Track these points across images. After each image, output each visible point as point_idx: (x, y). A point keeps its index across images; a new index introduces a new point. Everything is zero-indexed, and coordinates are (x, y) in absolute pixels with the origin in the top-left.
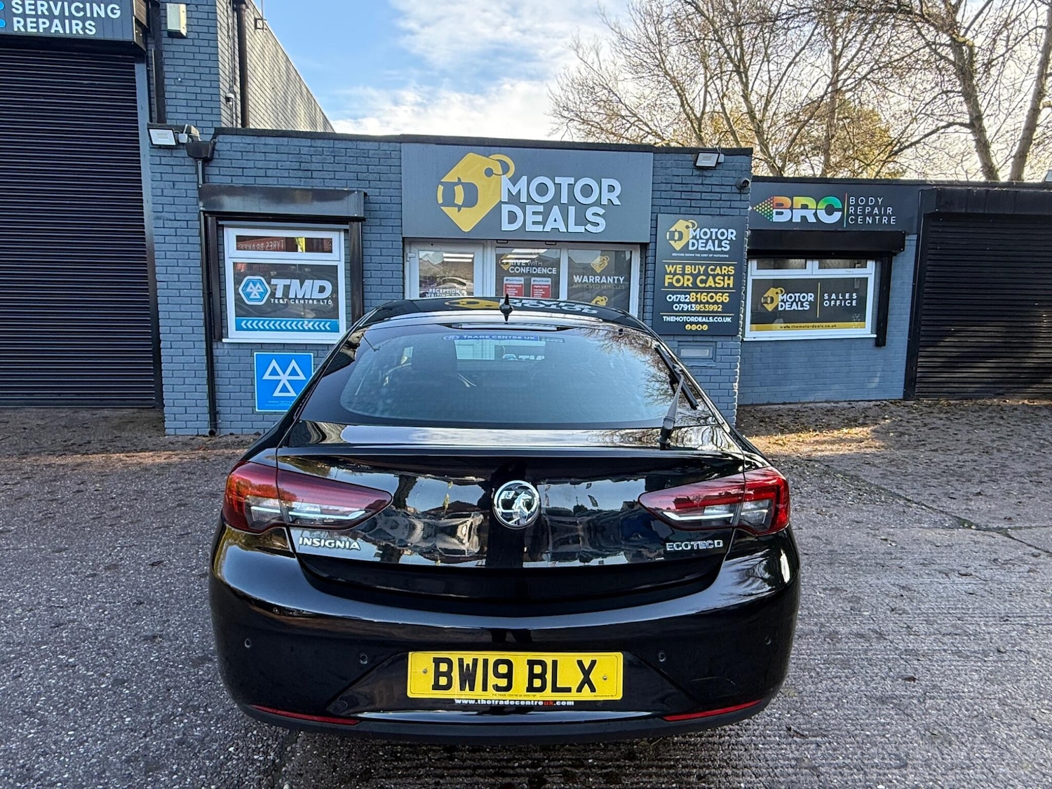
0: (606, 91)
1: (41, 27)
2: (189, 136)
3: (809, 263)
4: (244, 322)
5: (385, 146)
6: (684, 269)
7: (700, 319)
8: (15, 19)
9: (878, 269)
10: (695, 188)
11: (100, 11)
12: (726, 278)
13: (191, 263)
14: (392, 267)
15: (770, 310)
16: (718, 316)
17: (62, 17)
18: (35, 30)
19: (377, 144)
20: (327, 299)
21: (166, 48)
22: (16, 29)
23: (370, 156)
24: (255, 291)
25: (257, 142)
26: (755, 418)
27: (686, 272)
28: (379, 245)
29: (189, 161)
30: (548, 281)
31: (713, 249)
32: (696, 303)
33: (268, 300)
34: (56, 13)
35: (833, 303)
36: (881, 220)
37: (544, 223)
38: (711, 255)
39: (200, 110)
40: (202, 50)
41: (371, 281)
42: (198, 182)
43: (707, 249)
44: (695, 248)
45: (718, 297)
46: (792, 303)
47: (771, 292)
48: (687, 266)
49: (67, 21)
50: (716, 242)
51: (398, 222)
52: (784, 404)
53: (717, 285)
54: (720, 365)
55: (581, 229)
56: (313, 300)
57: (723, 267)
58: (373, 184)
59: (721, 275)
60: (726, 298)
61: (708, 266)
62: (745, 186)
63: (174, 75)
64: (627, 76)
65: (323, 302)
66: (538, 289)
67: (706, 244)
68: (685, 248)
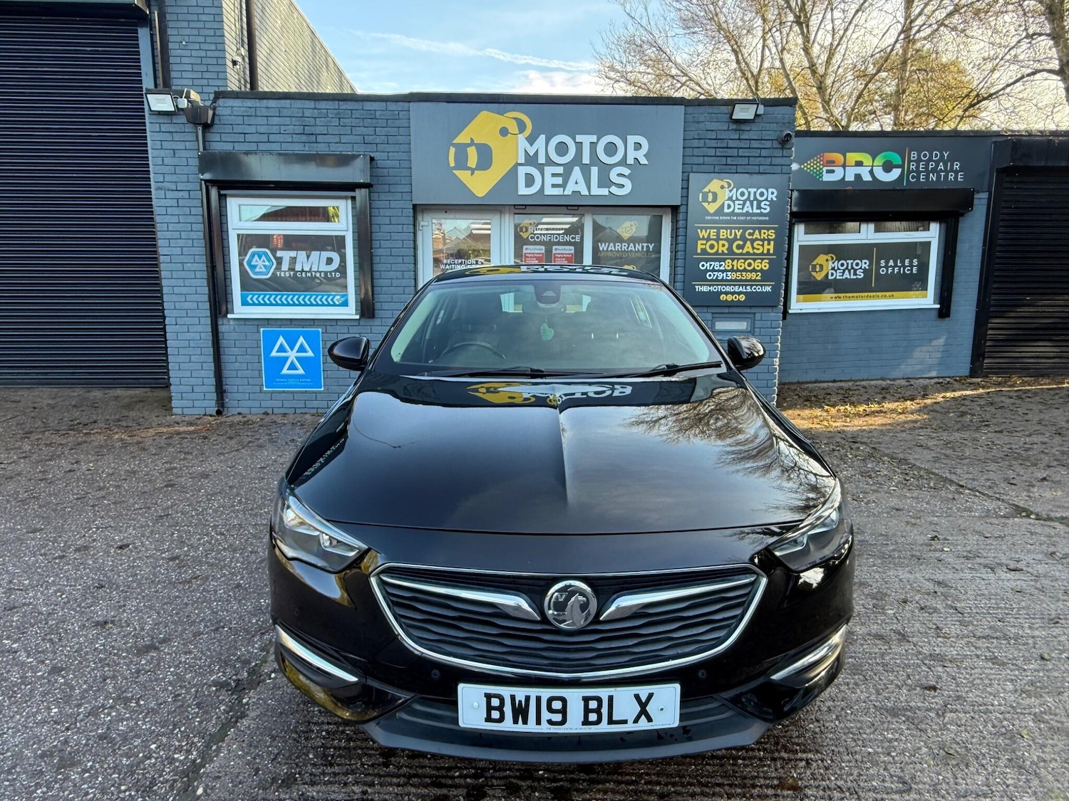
2: (189, 101)
3: (864, 226)
4: (250, 296)
5: (392, 106)
6: (718, 234)
7: (736, 289)
9: (943, 231)
10: (731, 144)
12: (766, 243)
13: (193, 235)
14: (404, 236)
15: (819, 279)
16: (757, 285)
19: (384, 104)
20: (336, 271)
21: (169, 10)
23: (377, 117)
24: (260, 263)
25: (258, 105)
26: (799, 397)
27: (721, 237)
28: (388, 213)
29: (189, 128)
30: (570, 250)
31: (751, 211)
32: (732, 270)
33: (274, 273)
35: (890, 271)
36: (946, 177)
37: (564, 186)
38: (749, 218)
39: (205, 75)
40: (206, 10)
41: (380, 252)
42: (198, 150)
43: (744, 211)
44: (731, 210)
45: (756, 265)
46: (844, 270)
47: (821, 259)
48: (722, 231)
50: (755, 203)
51: (407, 189)
52: (834, 381)
53: (755, 251)
55: (604, 192)
56: (320, 272)
57: (763, 231)
58: (381, 147)
59: (760, 240)
60: (765, 265)
61: (745, 229)
62: (788, 140)
63: (179, 38)
64: (678, 31)
65: (331, 275)
66: (560, 258)
67: (744, 205)
68: (720, 211)
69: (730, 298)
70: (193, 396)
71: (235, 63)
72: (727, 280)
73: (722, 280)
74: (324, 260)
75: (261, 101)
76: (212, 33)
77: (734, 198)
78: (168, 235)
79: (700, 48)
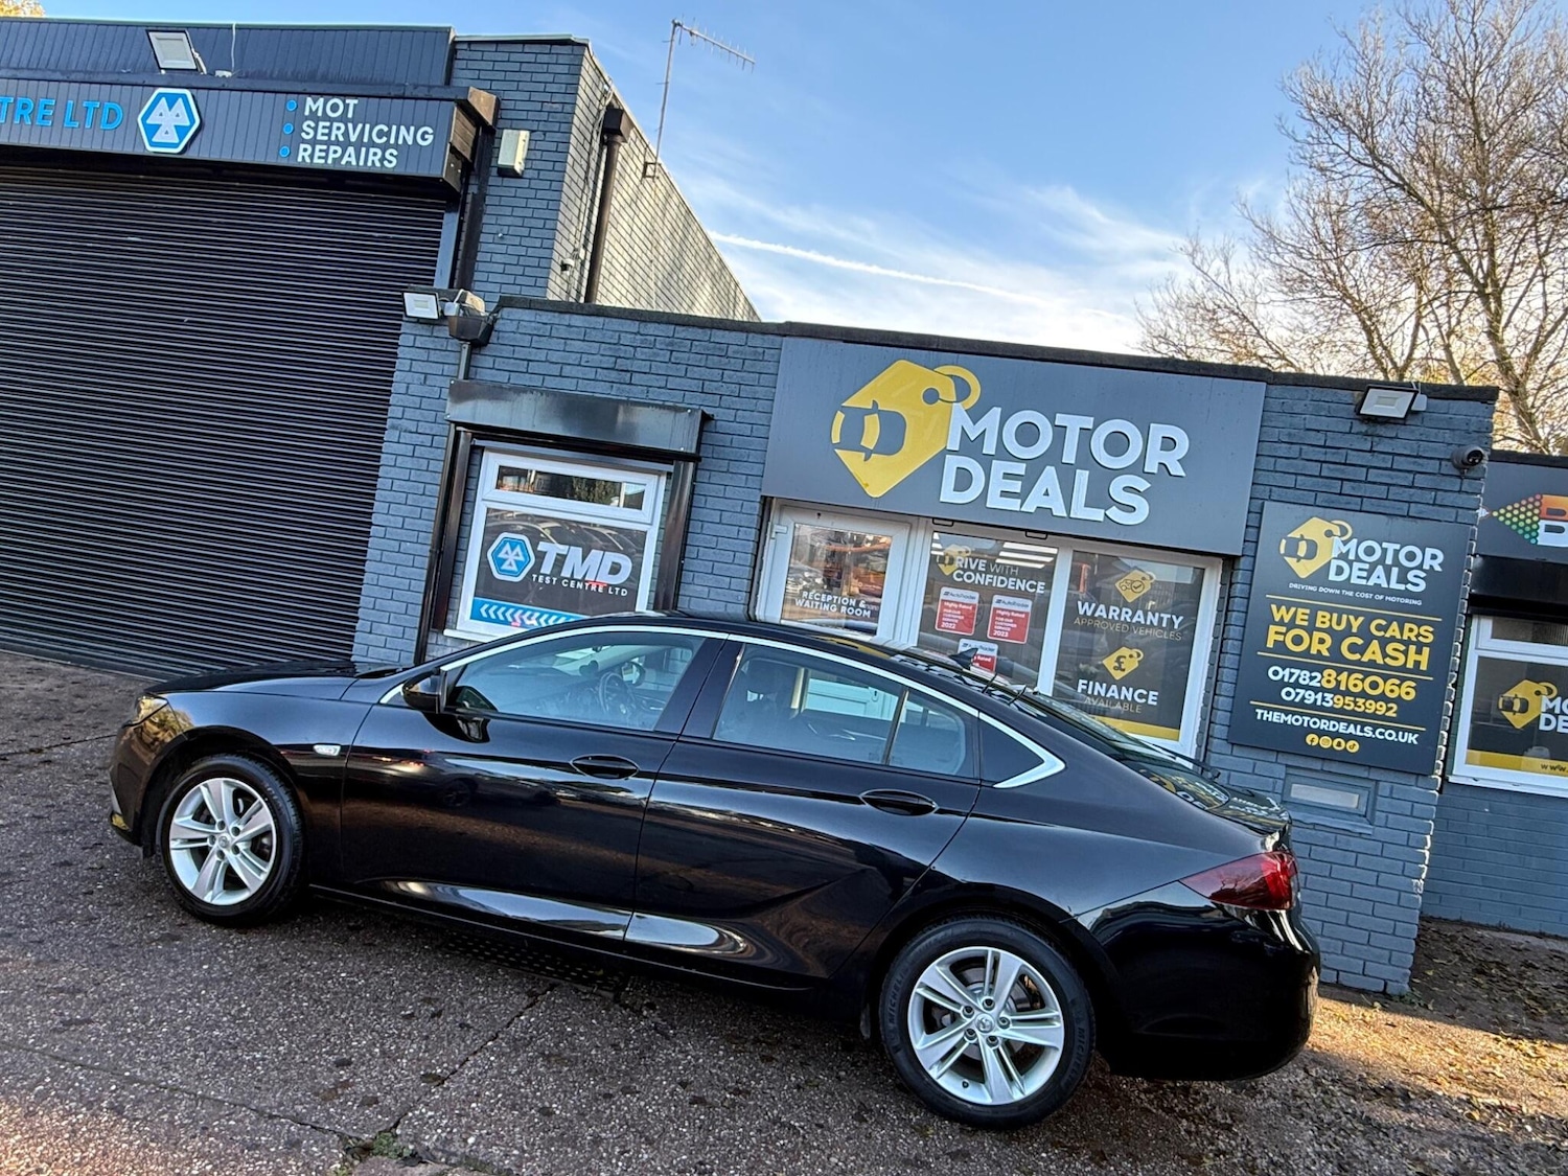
0: (1234, 318)
1: (331, 156)
2: (461, 307)
4: (486, 606)
5: (756, 340)
6: (1312, 618)
7: (1341, 728)
8: (302, 146)
10: (1354, 458)
11: (406, 135)
12: (1413, 648)
13: (424, 501)
14: (737, 545)
15: (1519, 726)
16: (1387, 728)
17: (359, 145)
18: (322, 161)
19: (744, 335)
20: (621, 586)
21: (491, 191)
22: (300, 159)
23: (730, 354)
24: (511, 557)
25: (557, 321)
26: (1463, 959)
27: (1318, 625)
28: (721, 504)
29: (452, 344)
30: (1026, 606)
31: (1385, 585)
32: (1335, 691)
33: (528, 575)
34: (353, 138)
37: (1023, 496)
38: (1379, 597)
40: (540, 194)
41: (695, 565)
42: (456, 377)
43: (1371, 583)
44: (1342, 578)
45: (1389, 687)
47: (1524, 690)
48: (1320, 613)
49: (364, 150)
51: (757, 469)
52: (1541, 935)
53: (1388, 660)
54: (1381, 834)
55: (1097, 515)
56: (598, 584)
57: (1407, 626)
58: (726, 401)
59: (1401, 641)
60: (1408, 692)
61: (1370, 618)
62: (1474, 463)
63: (494, 229)
64: (1274, 296)
65: (613, 590)
66: (1005, 616)
67: (1370, 572)
68: (1320, 576)
69: (1326, 742)
71: (564, 267)
72: (1322, 708)
73: (1314, 706)
74: (607, 565)
76: (540, 223)
77: (1352, 557)
78: (389, 496)
79: (1308, 322)
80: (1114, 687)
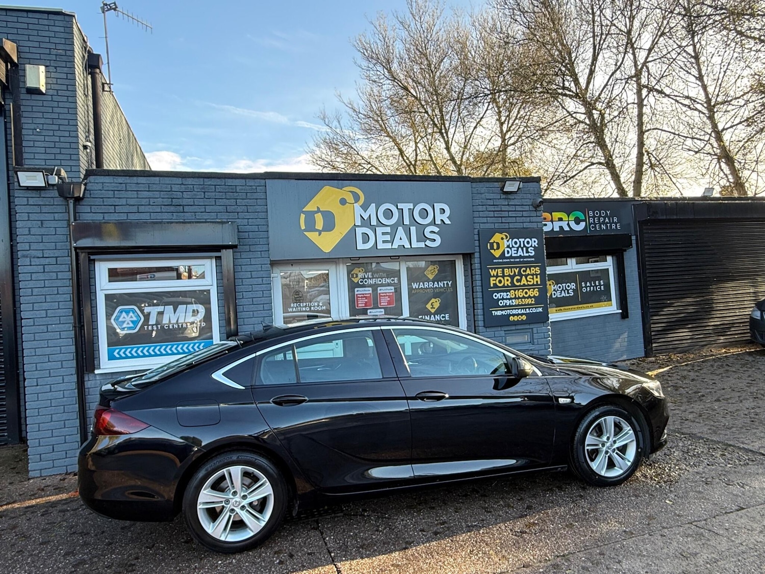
2: (59, 178)
3: (569, 260)
4: (117, 351)
5: (251, 182)
6: (503, 272)
7: (519, 311)
9: (615, 262)
10: (504, 208)
12: (535, 276)
13: (60, 298)
14: (263, 287)
16: (533, 308)
19: (244, 180)
20: (201, 321)
21: (24, 102)
23: (238, 191)
24: (127, 319)
25: (129, 181)
27: (505, 274)
28: (249, 268)
29: (59, 201)
30: (391, 289)
31: (522, 255)
32: (515, 298)
33: (142, 326)
35: (588, 289)
36: (611, 226)
37: (391, 242)
38: (522, 260)
39: (58, 157)
40: (61, 105)
41: (244, 301)
42: (69, 220)
43: (518, 255)
44: (509, 255)
45: (531, 293)
46: (561, 291)
48: (505, 270)
50: (524, 249)
51: (265, 248)
53: (529, 283)
54: (537, 347)
55: (422, 245)
56: (187, 323)
57: (532, 268)
59: (531, 275)
60: (536, 293)
61: (520, 268)
62: (540, 205)
63: (33, 126)
66: (384, 296)
67: (517, 251)
68: (503, 255)
69: (516, 318)
70: (54, 455)
71: (85, 147)
72: (513, 306)
73: (510, 306)
74: (190, 312)
75: (131, 178)
76: (66, 122)
78: (32, 299)
80: (432, 316)
